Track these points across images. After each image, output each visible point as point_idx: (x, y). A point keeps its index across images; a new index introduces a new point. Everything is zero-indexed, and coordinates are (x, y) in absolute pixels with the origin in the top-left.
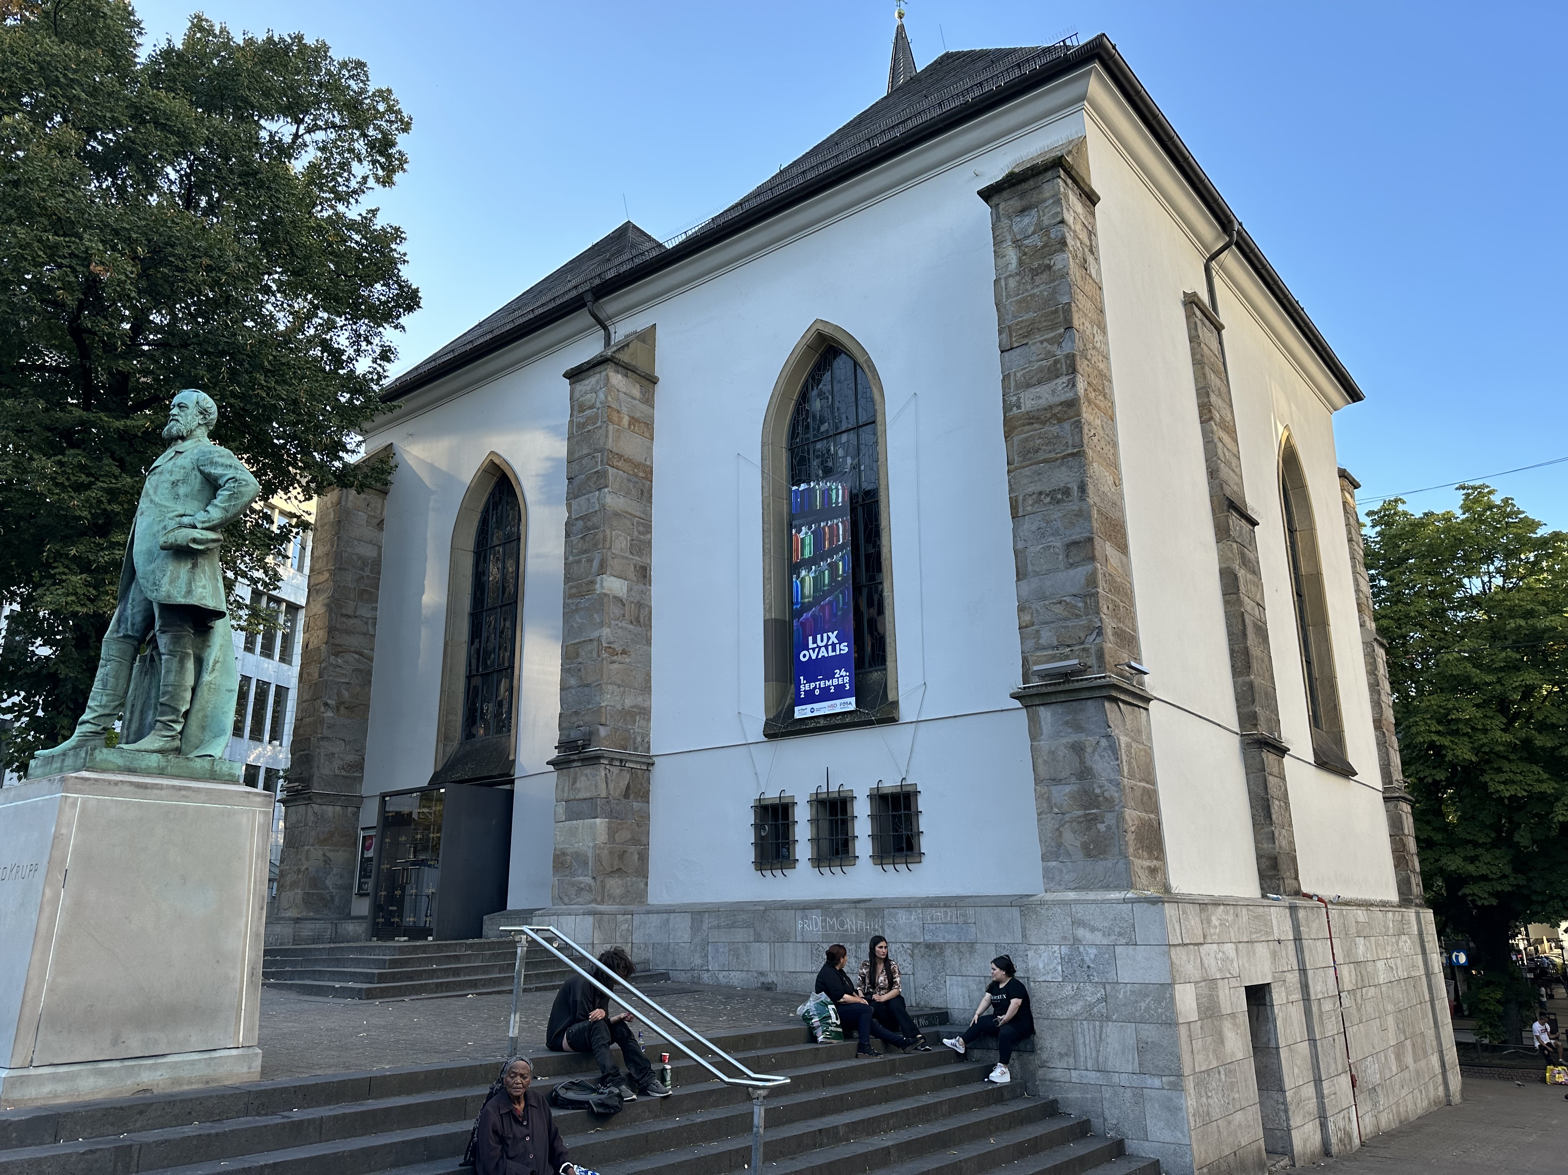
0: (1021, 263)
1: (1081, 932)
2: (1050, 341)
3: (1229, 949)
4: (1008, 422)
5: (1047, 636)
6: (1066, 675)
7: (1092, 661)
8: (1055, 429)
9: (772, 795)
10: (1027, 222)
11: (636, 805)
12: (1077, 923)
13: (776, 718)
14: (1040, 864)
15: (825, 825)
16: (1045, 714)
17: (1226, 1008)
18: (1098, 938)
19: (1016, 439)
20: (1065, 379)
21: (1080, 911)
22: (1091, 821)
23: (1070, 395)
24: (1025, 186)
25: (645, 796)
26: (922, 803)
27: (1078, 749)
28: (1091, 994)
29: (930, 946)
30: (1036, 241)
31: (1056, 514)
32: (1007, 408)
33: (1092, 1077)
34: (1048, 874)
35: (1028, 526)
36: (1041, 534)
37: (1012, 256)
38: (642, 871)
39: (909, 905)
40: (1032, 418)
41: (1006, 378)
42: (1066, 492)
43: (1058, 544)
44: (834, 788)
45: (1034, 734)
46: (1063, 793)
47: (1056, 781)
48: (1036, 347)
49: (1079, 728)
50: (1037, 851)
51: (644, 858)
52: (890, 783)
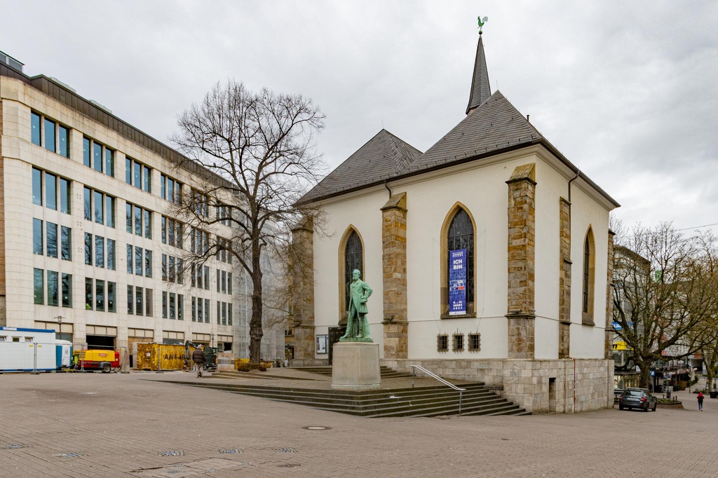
0: (515, 205)
1: (515, 367)
2: (520, 228)
3: (546, 370)
4: (509, 247)
5: (514, 303)
6: (517, 312)
7: (523, 309)
8: (520, 252)
9: (442, 334)
10: (517, 194)
11: (405, 334)
12: (514, 365)
13: (444, 314)
14: (507, 353)
15: (456, 342)
16: (512, 321)
17: (544, 382)
18: (518, 368)
19: (511, 253)
20: (523, 239)
21: (515, 363)
22: (519, 344)
23: (524, 244)
24: (518, 183)
25: (406, 332)
26: (481, 338)
27: (518, 329)
28: (516, 379)
29: (482, 369)
30: (519, 199)
31: (518, 273)
32: (509, 245)
33: (514, 394)
34: (509, 356)
35: (512, 275)
36: (514, 277)
37: (513, 202)
38: (406, 351)
39: (477, 361)
40: (515, 248)
41: (509, 236)
42: (521, 268)
43: (518, 281)
44: (459, 333)
45: (509, 325)
46: (514, 338)
47: (513, 335)
48: (517, 229)
49: (519, 324)
50: (507, 350)
51: (407, 347)
52: (474, 332)
